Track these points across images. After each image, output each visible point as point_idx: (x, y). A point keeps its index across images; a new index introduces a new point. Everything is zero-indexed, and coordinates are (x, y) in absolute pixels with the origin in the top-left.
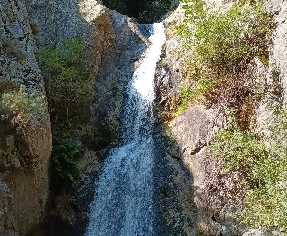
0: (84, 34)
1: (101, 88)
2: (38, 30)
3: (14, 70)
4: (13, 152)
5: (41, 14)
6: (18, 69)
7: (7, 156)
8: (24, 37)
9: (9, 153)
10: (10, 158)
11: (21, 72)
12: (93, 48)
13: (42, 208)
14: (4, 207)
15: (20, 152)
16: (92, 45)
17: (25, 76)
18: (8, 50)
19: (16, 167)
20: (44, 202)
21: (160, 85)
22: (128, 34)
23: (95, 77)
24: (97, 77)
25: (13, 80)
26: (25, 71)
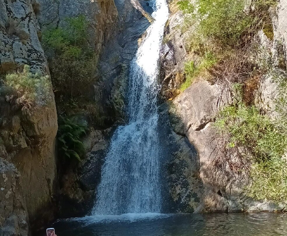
0: (86, 12)
1: (104, 67)
2: (40, 9)
3: (17, 51)
4: (19, 133)
6: (21, 49)
7: (13, 137)
8: (27, 16)
9: (16, 133)
10: (16, 138)
11: (24, 52)
12: (95, 26)
13: (49, 188)
14: (12, 187)
15: (26, 132)
16: (94, 22)
17: (29, 56)
18: (10, 31)
19: (23, 147)
20: (52, 182)
21: (164, 62)
22: (130, 11)
23: (98, 56)
24: (101, 55)
25: (16, 60)
26: (28, 51)
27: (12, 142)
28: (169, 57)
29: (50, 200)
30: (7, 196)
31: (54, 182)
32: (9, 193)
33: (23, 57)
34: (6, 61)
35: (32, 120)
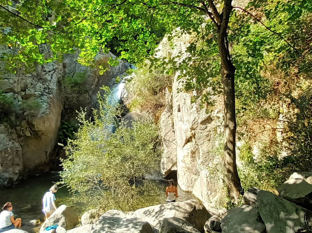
0: (89, 69)
1: (94, 97)
2: (67, 66)
3: (38, 87)
4: (26, 129)
5: (69, 58)
6: (40, 87)
7: (23, 130)
8: (53, 70)
9: (24, 129)
10: (24, 131)
11: (42, 89)
12: (92, 76)
13: (46, 155)
14: (13, 155)
15: (31, 129)
16: (92, 75)
17: (44, 91)
18: (39, 77)
19: (27, 135)
20: (48, 153)
21: (122, 98)
22: (117, 69)
23: (92, 91)
24: (93, 91)
25: (35, 93)
26: (44, 89)
27: (22, 133)
28: (125, 96)
29: (47, 162)
30: (9, 159)
31: (50, 153)
32: (10, 157)
33: (41, 91)
34: (29, 93)
35: (33, 123)
